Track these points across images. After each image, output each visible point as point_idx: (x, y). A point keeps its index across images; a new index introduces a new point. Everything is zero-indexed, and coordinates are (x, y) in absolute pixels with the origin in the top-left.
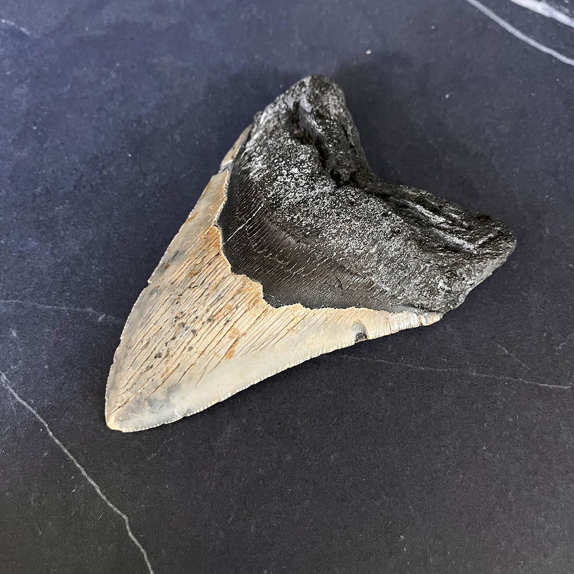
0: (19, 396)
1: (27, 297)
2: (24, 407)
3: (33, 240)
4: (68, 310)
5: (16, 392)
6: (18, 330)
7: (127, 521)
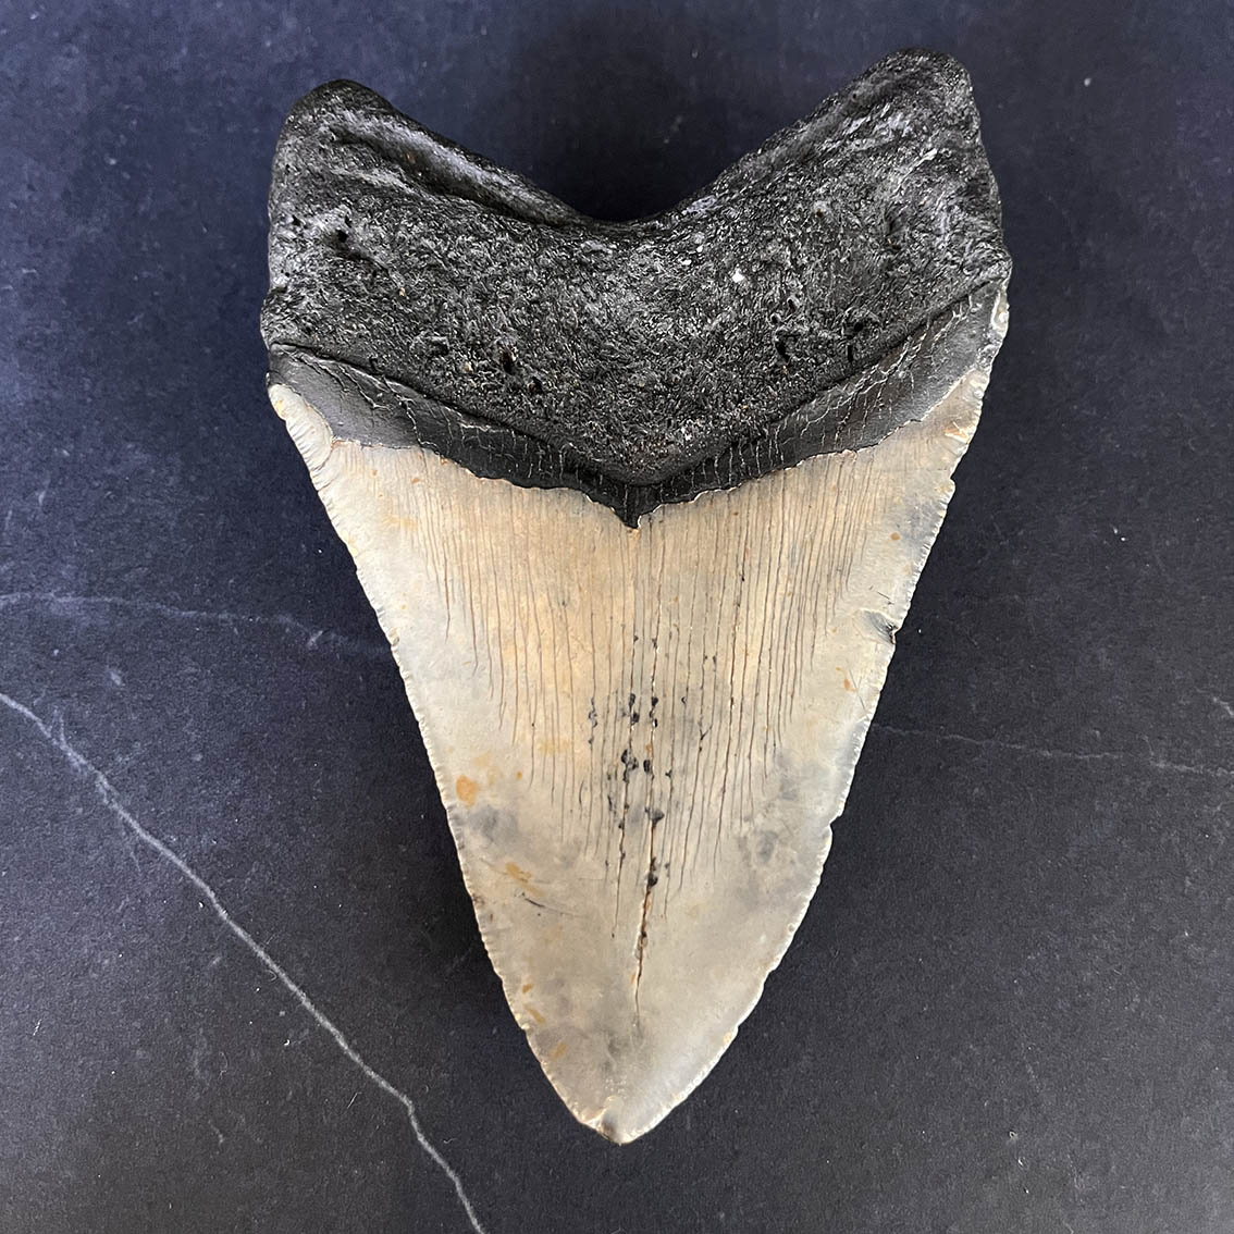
0: (141, 826)
1: (137, 590)
2: (156, 852)
3: (136, 447)
4: (234, 621)
5: (134, 818)
6: (125, 670)
7: (411, 1111)
